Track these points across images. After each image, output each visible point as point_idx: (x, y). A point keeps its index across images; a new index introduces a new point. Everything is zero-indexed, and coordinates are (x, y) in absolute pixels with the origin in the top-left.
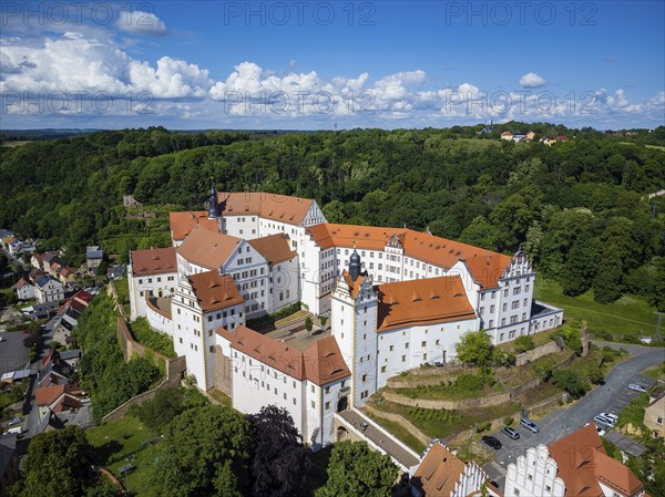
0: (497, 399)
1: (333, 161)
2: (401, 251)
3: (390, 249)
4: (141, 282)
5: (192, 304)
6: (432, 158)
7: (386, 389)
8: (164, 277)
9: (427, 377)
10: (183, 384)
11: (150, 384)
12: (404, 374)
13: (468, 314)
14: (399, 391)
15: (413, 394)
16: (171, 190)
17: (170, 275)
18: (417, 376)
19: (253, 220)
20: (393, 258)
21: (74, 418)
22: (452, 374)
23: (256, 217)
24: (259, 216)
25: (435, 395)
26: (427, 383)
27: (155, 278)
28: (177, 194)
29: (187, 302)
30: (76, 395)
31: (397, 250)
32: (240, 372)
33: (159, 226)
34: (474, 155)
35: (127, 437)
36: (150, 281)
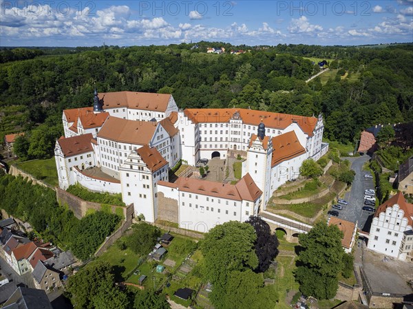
0: (324, 193)
1: (128, 68)
2: (241, 122)
3: (234, 121)
4: (70, 160)
5: (141, 168)
6: (187, 65)
7: (273, 198)
8: (85, 155)
9: (291, 188)
10: (134, 221)
11: (114, 226)
12: (279, 188)
13: (302, 151)
14: (281, 197)
15: (288, 197)
16: (13, 95)
17: (88, 153)
18: (286, 188)
19: (124, 110)
20: (236, 126)
21: (57, 261)
22: (302, 183)
23: (126, 108)
24: (128, 107)
25: (298, 196)
26: (292, 191)
27: (78, 157)
28: (19, 97)
29: (135, 167)
30: (46, 247)
31: (238, 121)
32: (187, 205)
33: (10, 122)
34: (213, 62)
35: (123, 261)
36: (76, 159)
